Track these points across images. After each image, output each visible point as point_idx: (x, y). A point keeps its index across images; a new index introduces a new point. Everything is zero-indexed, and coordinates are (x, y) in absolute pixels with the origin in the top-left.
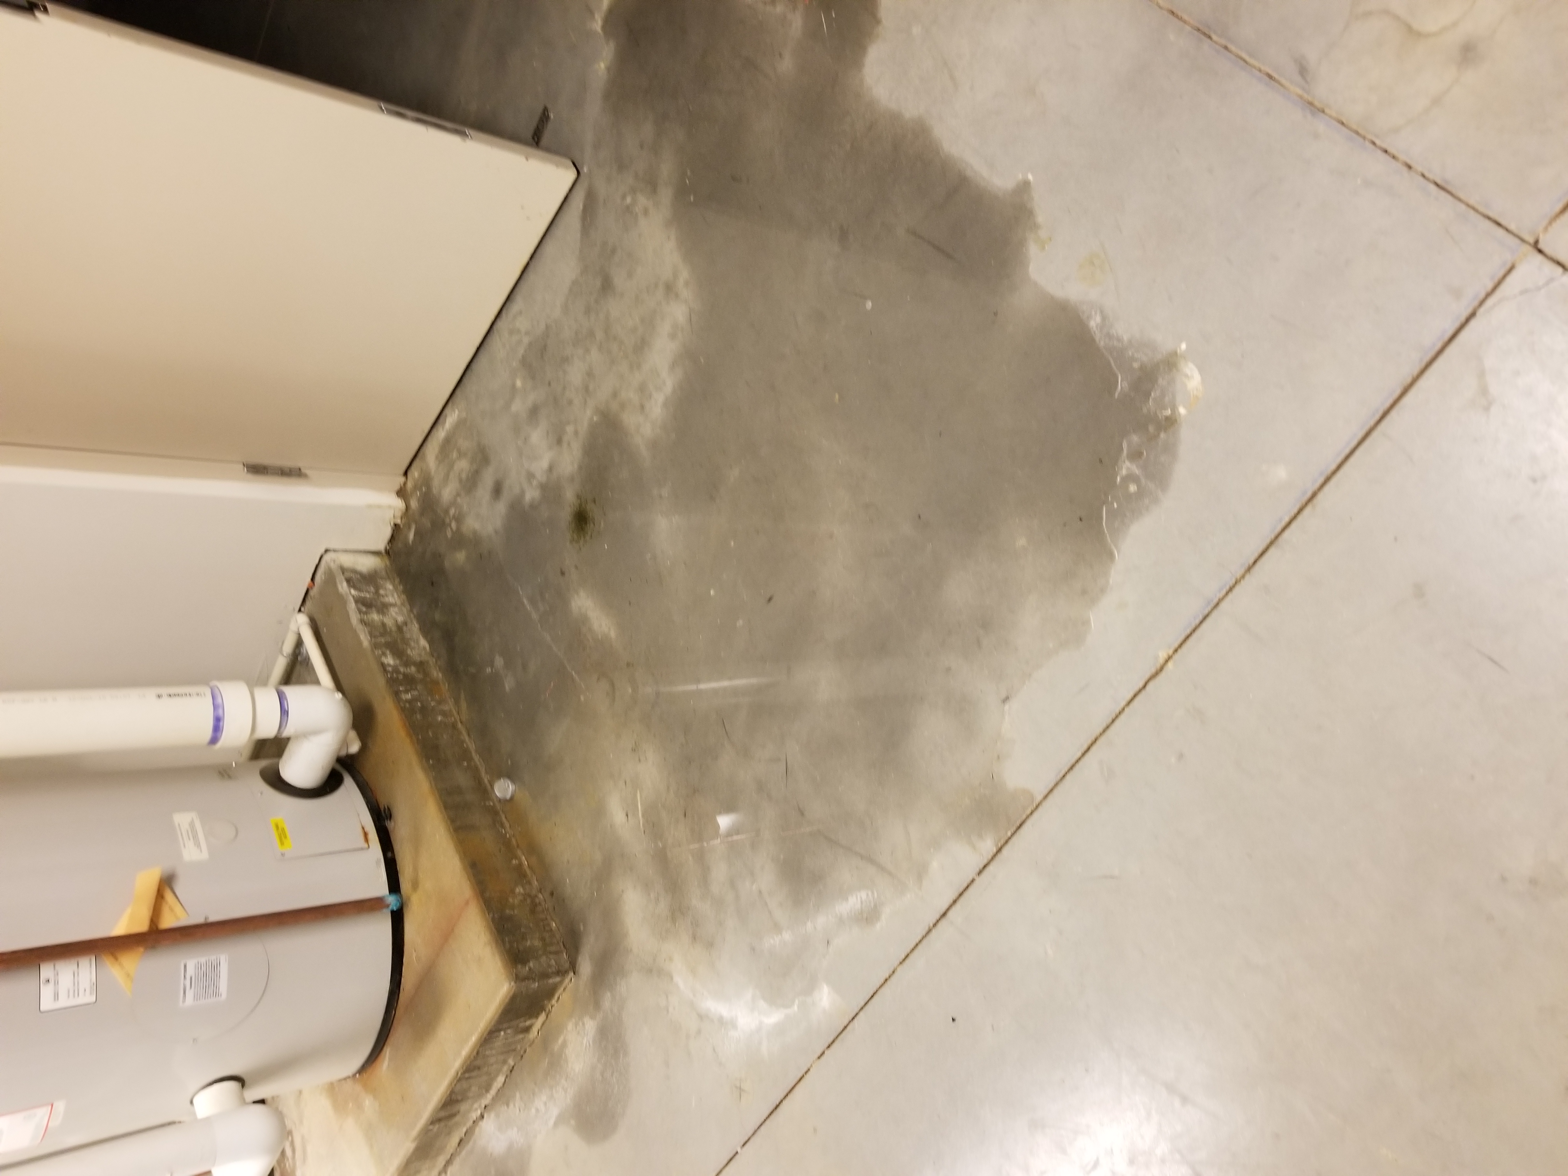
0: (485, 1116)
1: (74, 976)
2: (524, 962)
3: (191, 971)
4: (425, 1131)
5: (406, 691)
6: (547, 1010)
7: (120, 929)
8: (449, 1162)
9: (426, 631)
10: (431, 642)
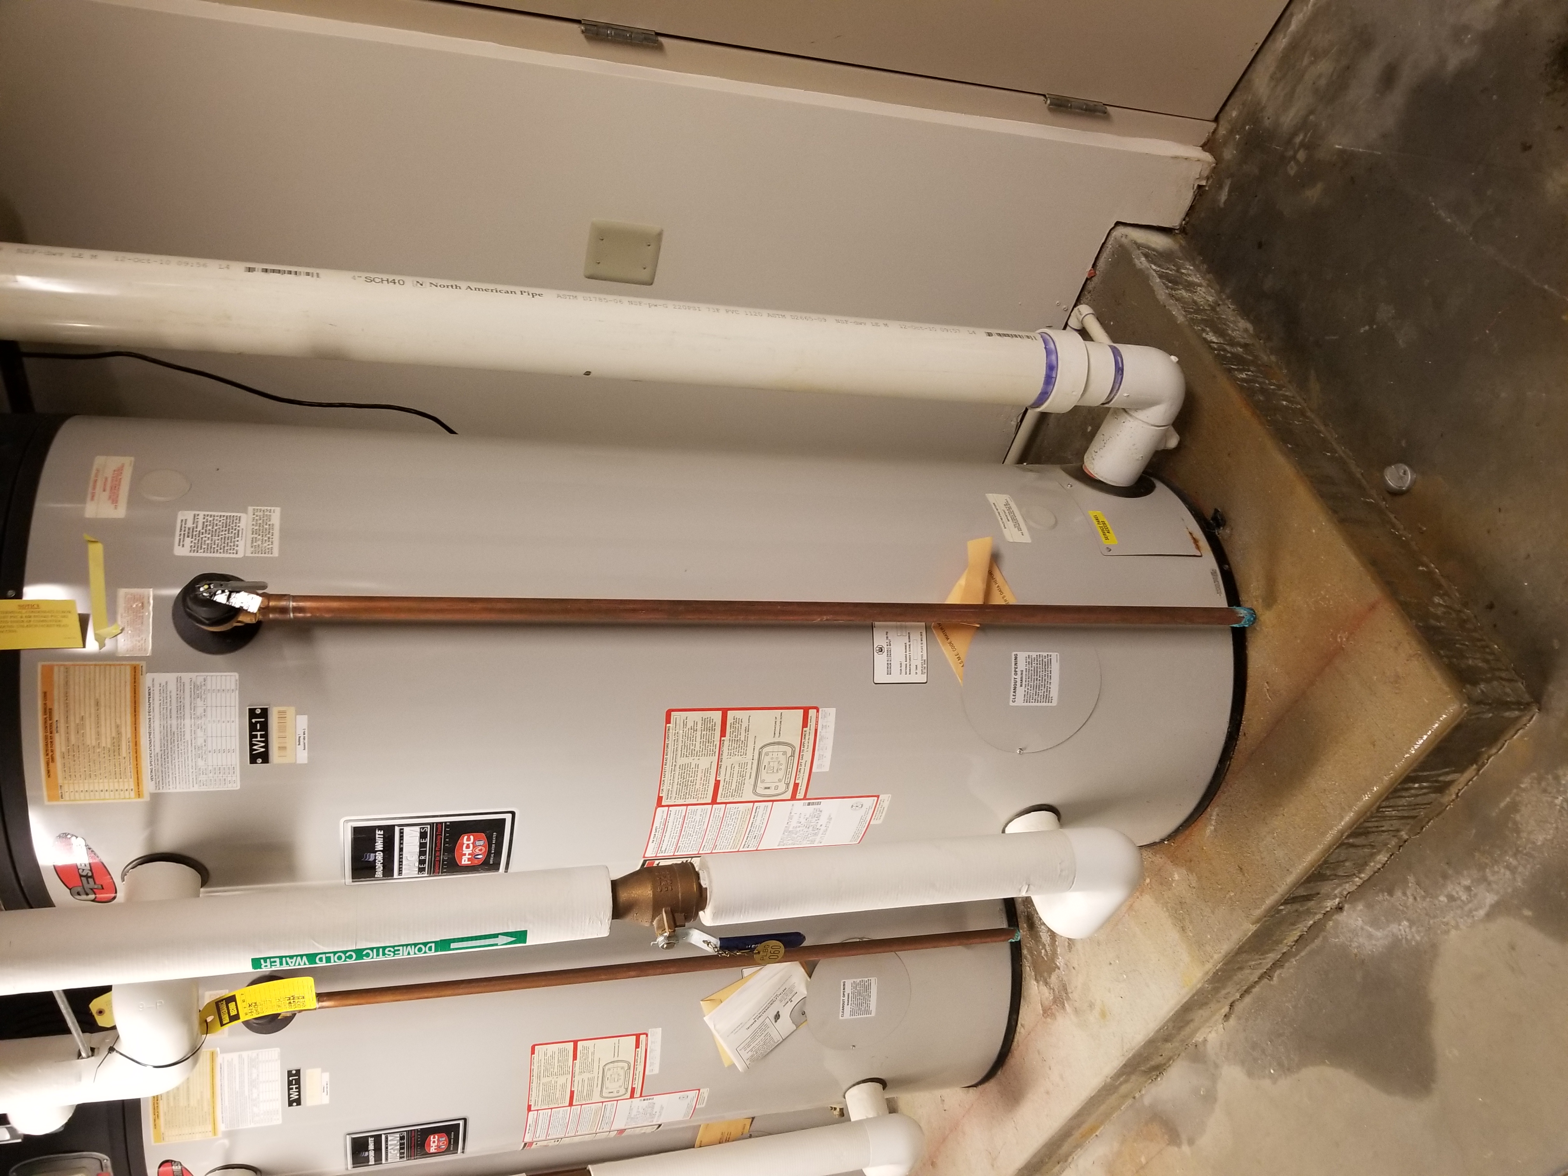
0: (1346, 906)
1: (906, 649)
2: (1475, 683)
3: (1022, 666)
4: (1273, 911)
5: (1241, 371)
6: (1480, 763)
7: (954, 598)
8: (1277, 964)
9: (1245, 311)
10: (1256, 321)
